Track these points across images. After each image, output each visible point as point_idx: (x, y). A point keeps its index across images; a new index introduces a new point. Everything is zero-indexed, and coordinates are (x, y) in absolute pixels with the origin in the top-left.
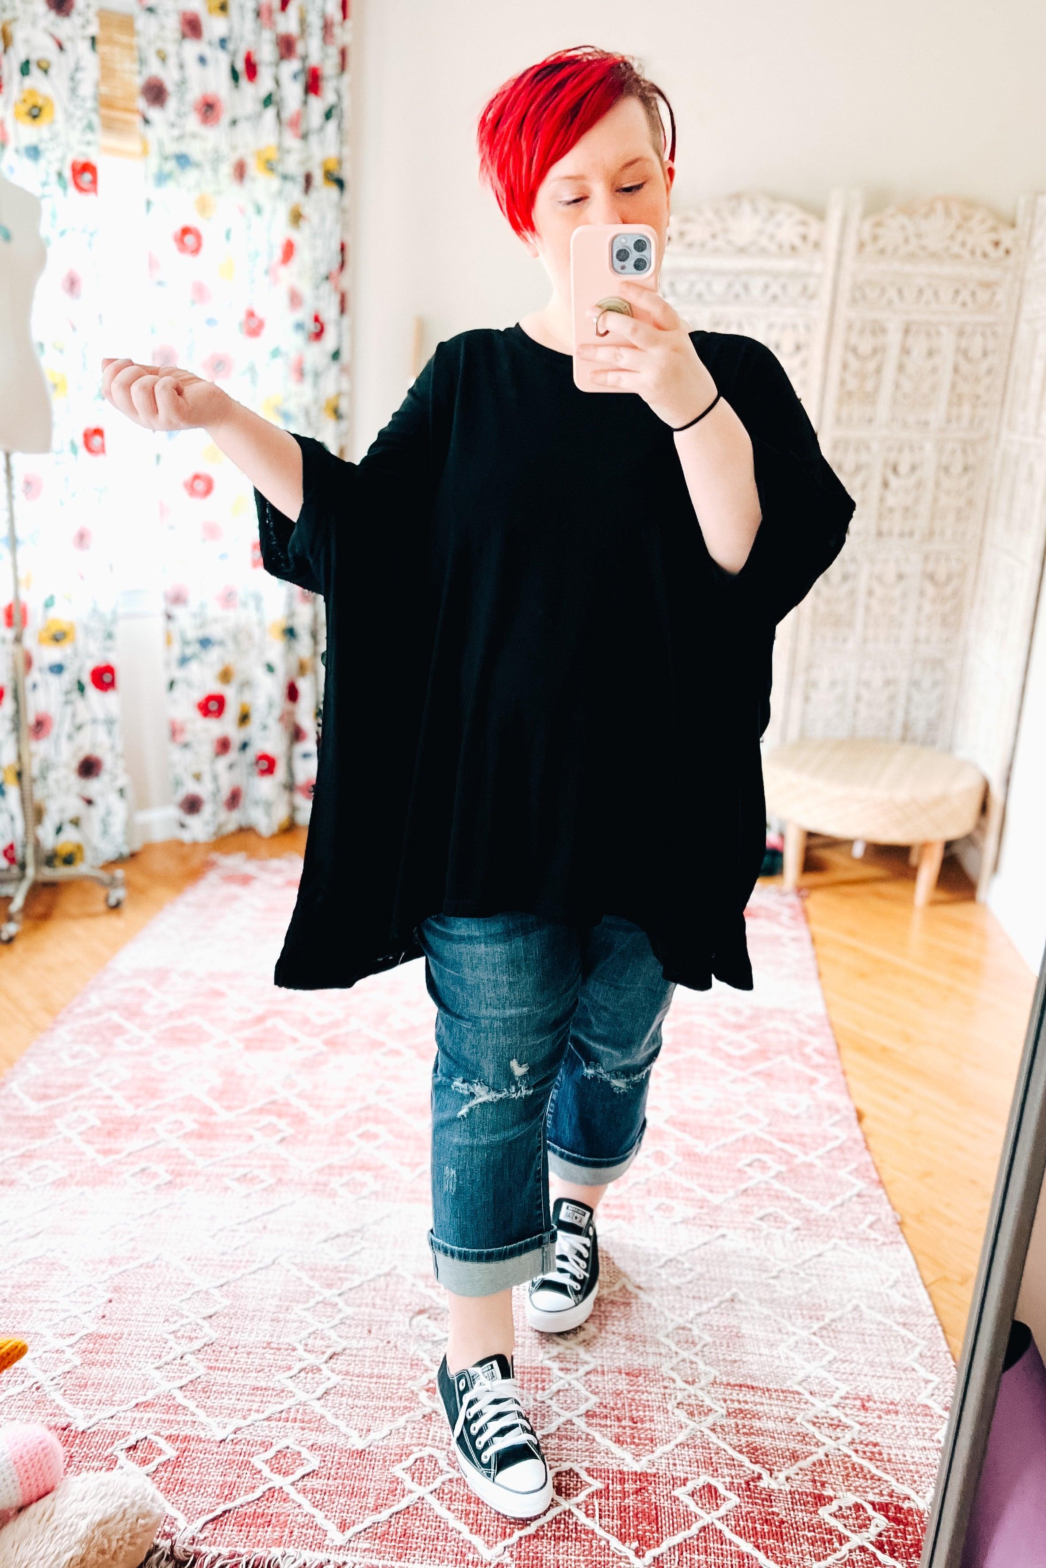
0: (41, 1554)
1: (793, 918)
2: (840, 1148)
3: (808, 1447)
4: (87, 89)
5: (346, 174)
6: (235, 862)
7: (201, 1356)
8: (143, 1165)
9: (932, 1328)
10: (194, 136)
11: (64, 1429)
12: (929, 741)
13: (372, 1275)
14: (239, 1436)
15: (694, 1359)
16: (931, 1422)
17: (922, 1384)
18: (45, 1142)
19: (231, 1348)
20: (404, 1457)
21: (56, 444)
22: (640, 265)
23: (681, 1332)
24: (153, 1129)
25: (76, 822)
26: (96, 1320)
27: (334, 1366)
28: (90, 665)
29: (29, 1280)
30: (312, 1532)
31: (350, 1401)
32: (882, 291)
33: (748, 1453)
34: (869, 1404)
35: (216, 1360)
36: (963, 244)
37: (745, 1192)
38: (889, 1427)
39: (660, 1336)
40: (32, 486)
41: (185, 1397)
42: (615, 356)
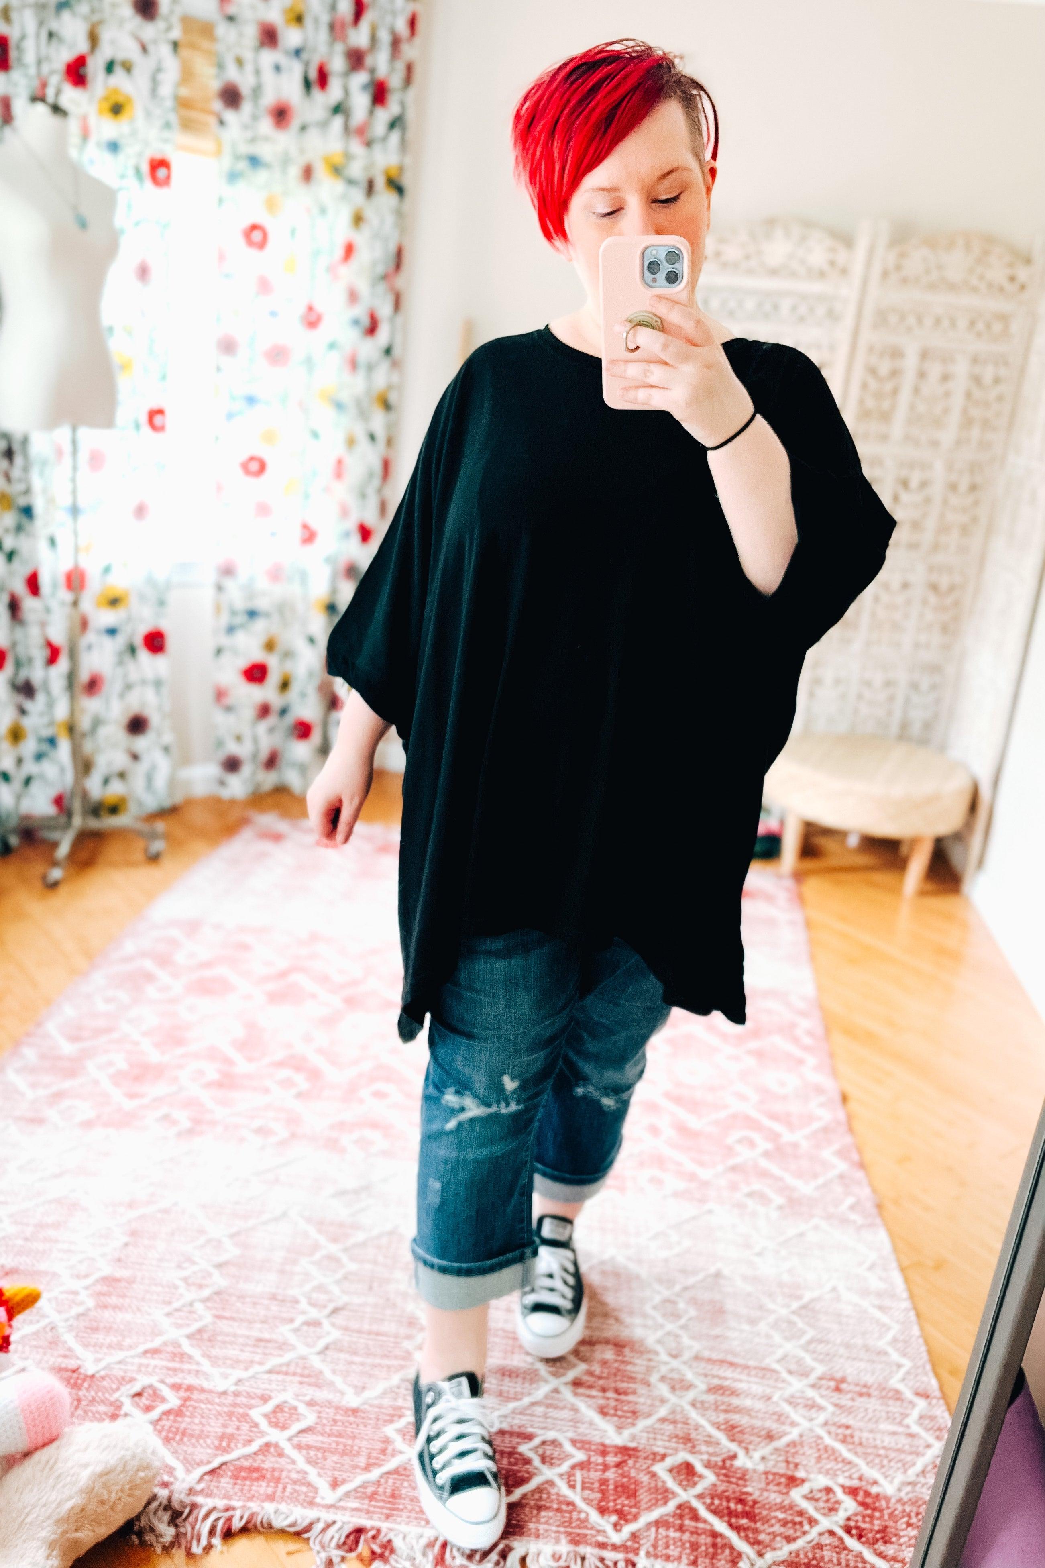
0: (43, 1500)
1: (789, 901)
2: (825, 1130)
3: (784, 1428)
4: (166, 89)
5: (407, 181)
6: (268, 820)
7: (209, 1304)
8: (166, 1110)
9: (906, 1312)
10: (266, 139)
11: (74, 1371)
12: (923, 742)
13: (374, 1234)
14: (241, 1388)
15: (680, 1332)
16: (901, 1406)
17: (894, 1368)
18: (74, 1082)
19: (239, 1298)
21: (119, 421)
22: (673, 278)
23: (667, 1304)
24: (177, 1077)
25: (122, 775)
26: (112, 1264)
27: (335, 1321)
28: (143, 629)
29: (50, 1220)
30: (304, 1489)
31: (348, 1357)
32: (903, 317)
33: (725, 1430)
34: (844, 1386)
35: (224, 1309)
36: (981, 278)
37: (734, 1169)
38: (862, 1410)
39: (648, 1309)
40: (96, 460)
41: (192, 1345)
42: (646, 373)
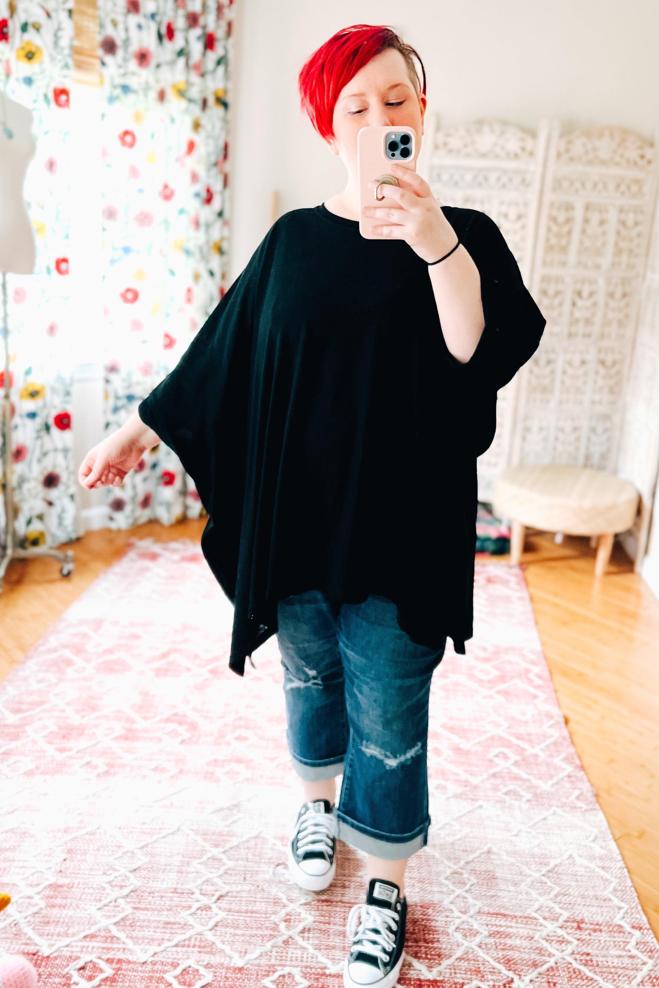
1: (518, 583)
2: (555, 744)
3: (544, 958)
4: (65, 42)
5: (229, 99)
6: (147, 544)
7: (128, 900)
8: (87, 759)
9: (621, 870)
10: (133, 74)
11: (34, 954)
12: (601, 468)
13: (244, 839)
14: (156, 959)
15: (466, 895)
16: (623, 937)
17: (617, 910)
18: (18, 743)
19: (150, 893)
20: (271, 973)
21: (37, 269)
22: (405, 153)
23: (455, 875)
24: (94, 734)
25: (41, 517)
26: (55, 874)
27: (221, 905)
28: (54, 413)
29: (8, 845)
31: (232, 931)
32: (572, 183)
33: (504, 963)
34: (582, 926)
35: (139, 902)
36: (622, 156)
37: (494, 775)
38: (596, 941)
39: (442, 879)
40: (20, 295)
41: (118, 930)
42: (388, 215)
